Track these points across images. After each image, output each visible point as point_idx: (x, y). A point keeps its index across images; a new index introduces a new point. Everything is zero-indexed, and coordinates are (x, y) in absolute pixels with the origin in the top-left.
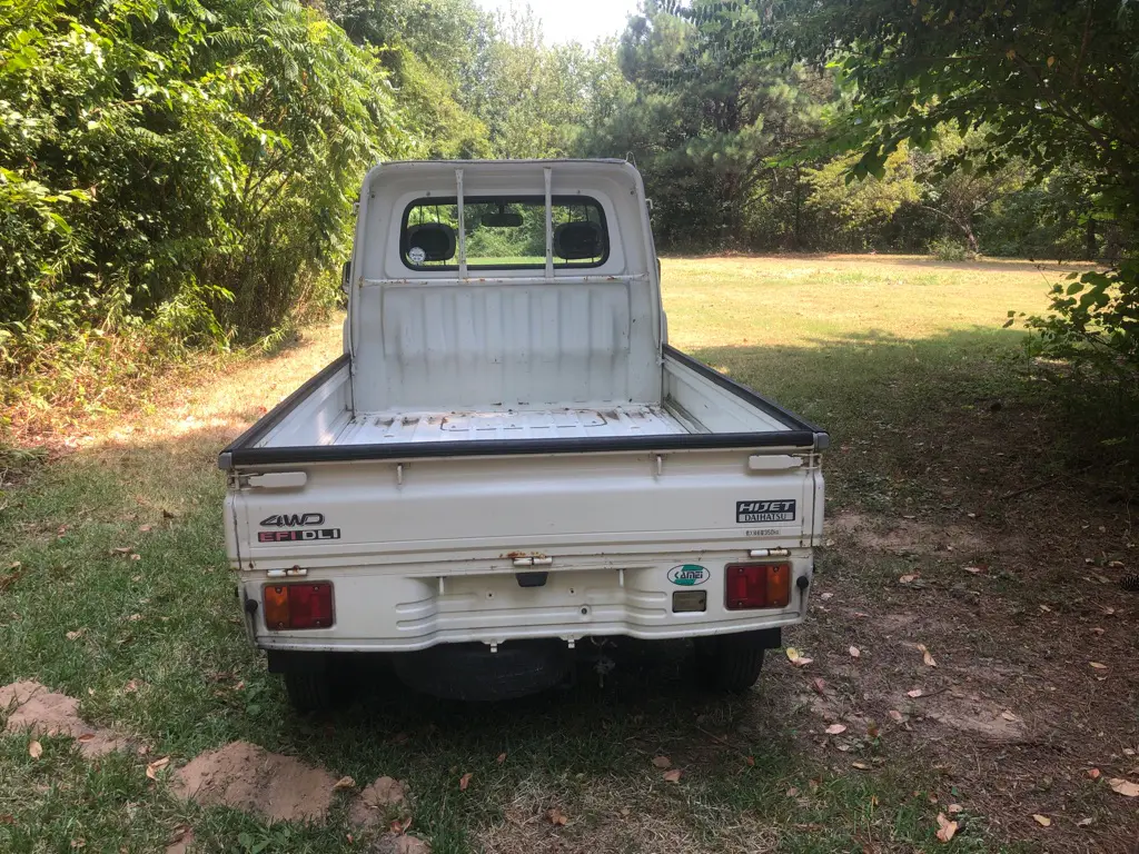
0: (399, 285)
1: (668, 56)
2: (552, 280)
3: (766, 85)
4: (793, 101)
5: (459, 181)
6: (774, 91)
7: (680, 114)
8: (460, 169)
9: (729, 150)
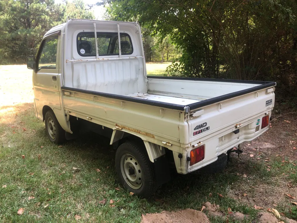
0: (79, 62)
1: (7, 4)
2: (121, 58)
3: (41, 15)
4: (48, 20)
5: (95, 26)
6: (43, 17)
7: (13, 22)
8: (95, 23)
9: (32, 33)
